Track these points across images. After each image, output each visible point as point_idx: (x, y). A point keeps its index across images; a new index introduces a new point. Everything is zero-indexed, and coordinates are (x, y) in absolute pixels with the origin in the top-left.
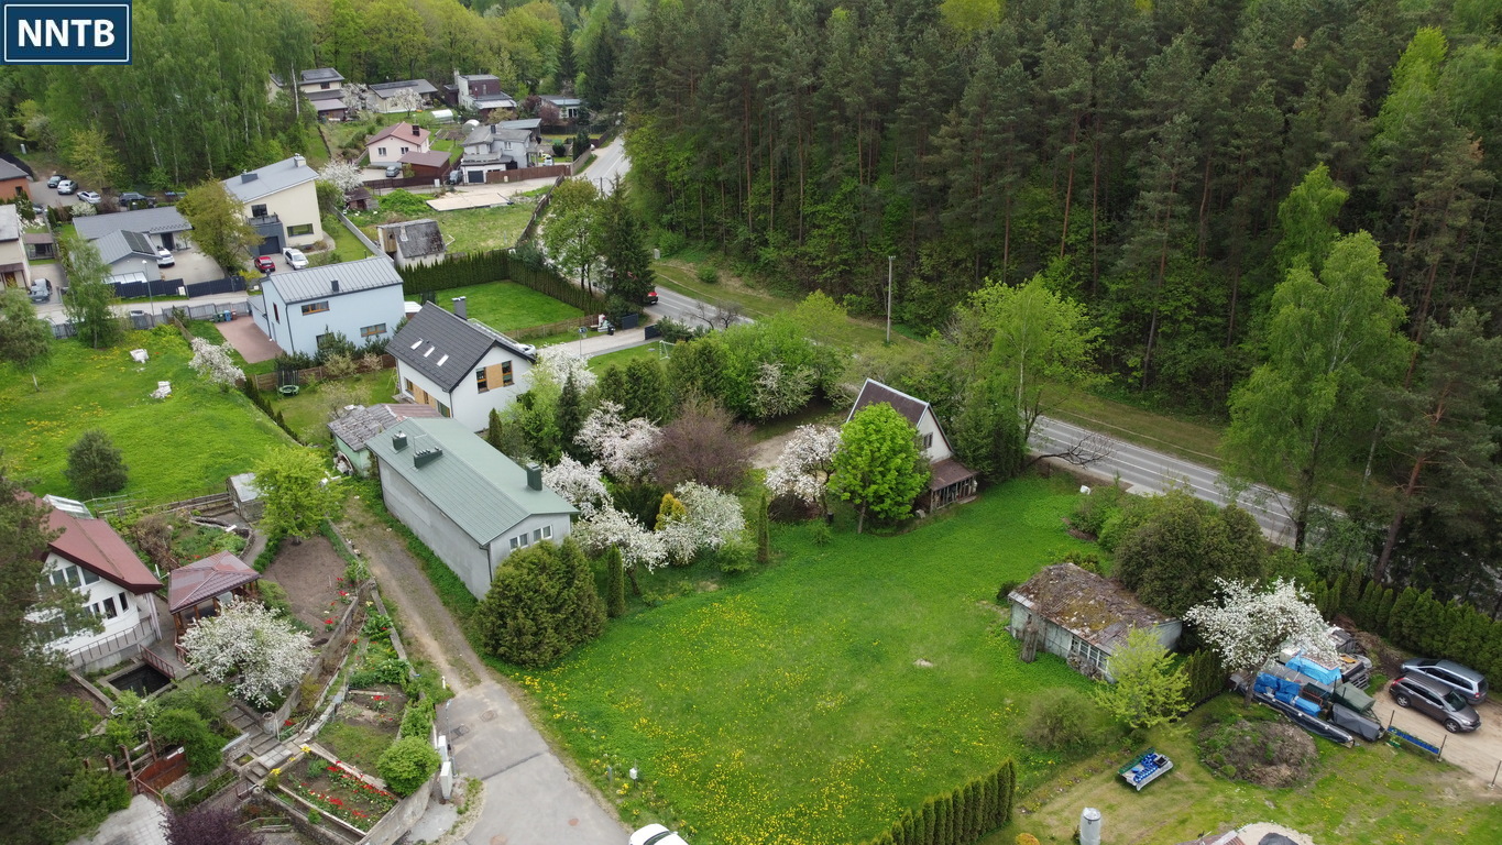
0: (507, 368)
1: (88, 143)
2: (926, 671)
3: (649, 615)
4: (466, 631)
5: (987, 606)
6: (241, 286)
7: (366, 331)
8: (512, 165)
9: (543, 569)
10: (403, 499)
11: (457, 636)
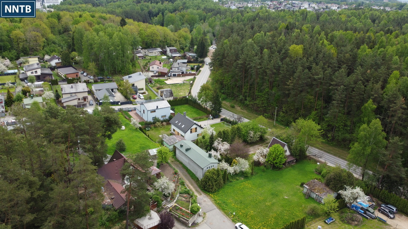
0: (196, 128)
1: (92, 65)
2: (287, 199)
3: (231, 184)
4: (197, 184)
5: (298, 187)
6: (131, 103)
7: (162, 117)
8: (183, 73)
9: (214, 174)
10: (182, 157)
11: (196, 185)
